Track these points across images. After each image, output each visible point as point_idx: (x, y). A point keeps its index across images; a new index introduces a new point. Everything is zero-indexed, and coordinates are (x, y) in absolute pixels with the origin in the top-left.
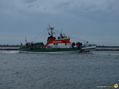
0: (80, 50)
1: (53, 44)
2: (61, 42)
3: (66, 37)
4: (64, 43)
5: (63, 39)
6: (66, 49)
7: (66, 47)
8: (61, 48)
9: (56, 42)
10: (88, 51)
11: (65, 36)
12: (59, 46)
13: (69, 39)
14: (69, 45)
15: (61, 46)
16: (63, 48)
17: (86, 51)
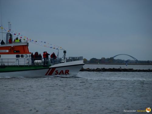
0: (47, 70)
2: (7, 51)
3: (20, 40)
4: (14, 53)
5: (12, 45)
6: (17, 66)
7: (17, 62)
8: (6, 64)
10: (65, 72)
11: (17, 39)
12: (3, 60)
13: (27, 46)
14: (24, 58)
15: (7, 60)
16: (11, 65)
17: (62, 72)
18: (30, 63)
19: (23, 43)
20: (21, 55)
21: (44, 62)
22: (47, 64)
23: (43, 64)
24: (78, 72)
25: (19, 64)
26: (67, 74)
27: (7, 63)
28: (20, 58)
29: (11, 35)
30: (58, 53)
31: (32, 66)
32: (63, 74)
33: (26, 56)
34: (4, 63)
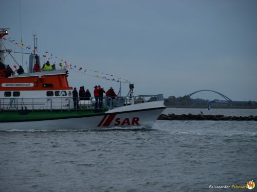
0: (102, 117)
1: (3, 92)
2: (32, 85)
3: (54, 66)
4: (43, 88)
5: (40, 74)
6: (49, 111)
7: (49, 105)
8: (30, 108)
9: (14, 85)
10: (132, 121)
11: (48, 64)
12: (25, 101)
13: (66, 75)
14: (61, 96)
15: (31, 101)
16: (38, 108)
17: (127, 121)
18: (72, 106)
19: (59, 71)
20: (56, 92)
21: (96, 104)
22: (100, 107)
23: (94, 108)
24: (155, 121)
25: (51, 107)
26: (135, 124)
27: (32, 106)
28: (54, 96)
29: (37, 57)
30: (120, 88)
31: (75, 111)
32: (129, 124)
33: (64, 93)
34: (26, 106)
